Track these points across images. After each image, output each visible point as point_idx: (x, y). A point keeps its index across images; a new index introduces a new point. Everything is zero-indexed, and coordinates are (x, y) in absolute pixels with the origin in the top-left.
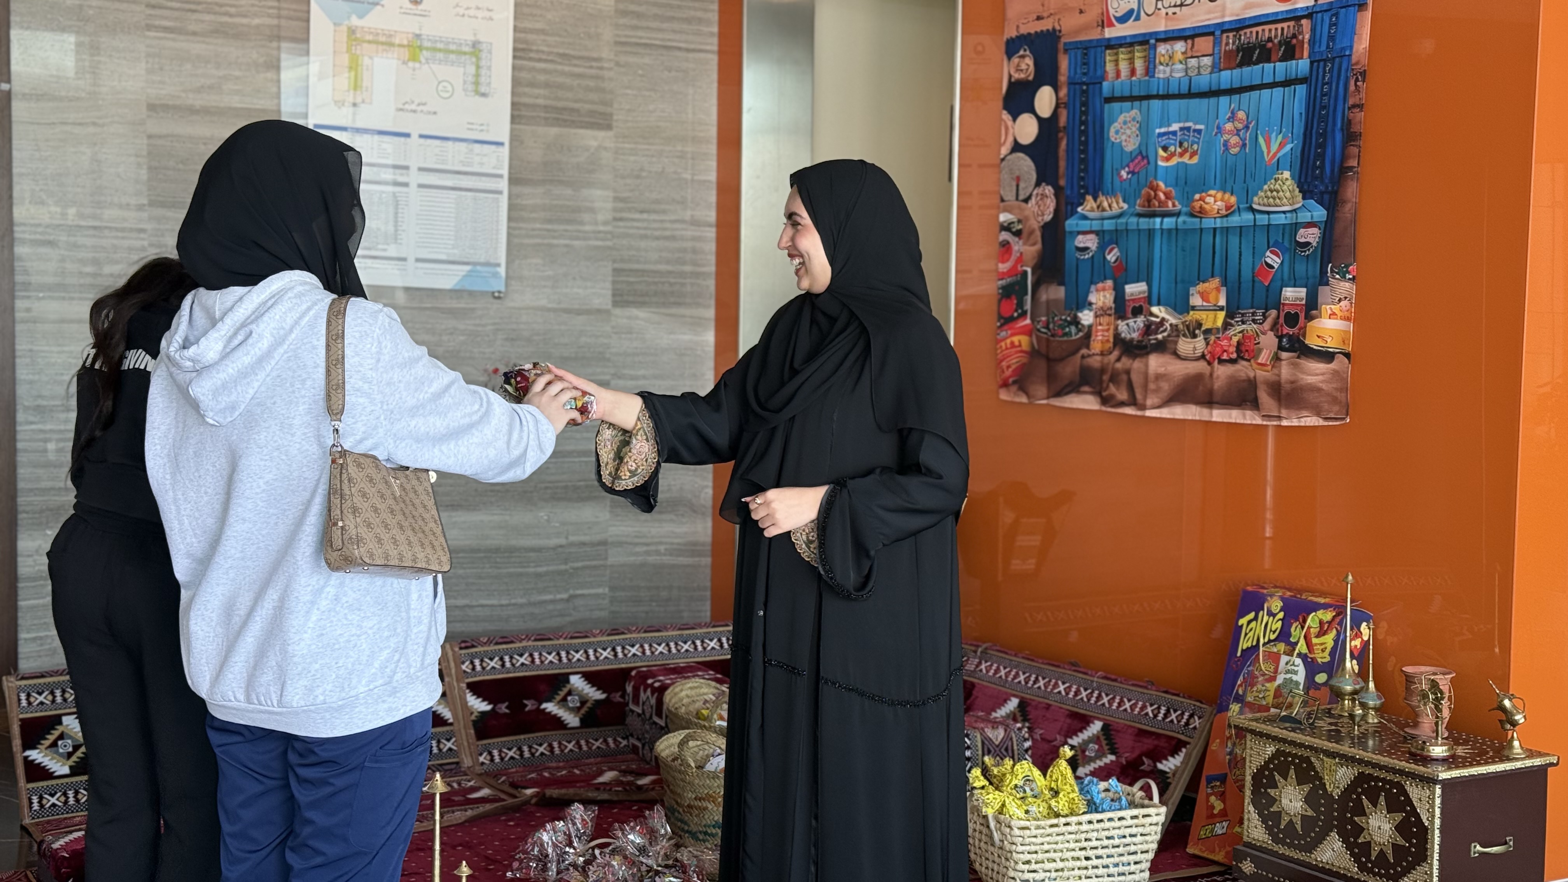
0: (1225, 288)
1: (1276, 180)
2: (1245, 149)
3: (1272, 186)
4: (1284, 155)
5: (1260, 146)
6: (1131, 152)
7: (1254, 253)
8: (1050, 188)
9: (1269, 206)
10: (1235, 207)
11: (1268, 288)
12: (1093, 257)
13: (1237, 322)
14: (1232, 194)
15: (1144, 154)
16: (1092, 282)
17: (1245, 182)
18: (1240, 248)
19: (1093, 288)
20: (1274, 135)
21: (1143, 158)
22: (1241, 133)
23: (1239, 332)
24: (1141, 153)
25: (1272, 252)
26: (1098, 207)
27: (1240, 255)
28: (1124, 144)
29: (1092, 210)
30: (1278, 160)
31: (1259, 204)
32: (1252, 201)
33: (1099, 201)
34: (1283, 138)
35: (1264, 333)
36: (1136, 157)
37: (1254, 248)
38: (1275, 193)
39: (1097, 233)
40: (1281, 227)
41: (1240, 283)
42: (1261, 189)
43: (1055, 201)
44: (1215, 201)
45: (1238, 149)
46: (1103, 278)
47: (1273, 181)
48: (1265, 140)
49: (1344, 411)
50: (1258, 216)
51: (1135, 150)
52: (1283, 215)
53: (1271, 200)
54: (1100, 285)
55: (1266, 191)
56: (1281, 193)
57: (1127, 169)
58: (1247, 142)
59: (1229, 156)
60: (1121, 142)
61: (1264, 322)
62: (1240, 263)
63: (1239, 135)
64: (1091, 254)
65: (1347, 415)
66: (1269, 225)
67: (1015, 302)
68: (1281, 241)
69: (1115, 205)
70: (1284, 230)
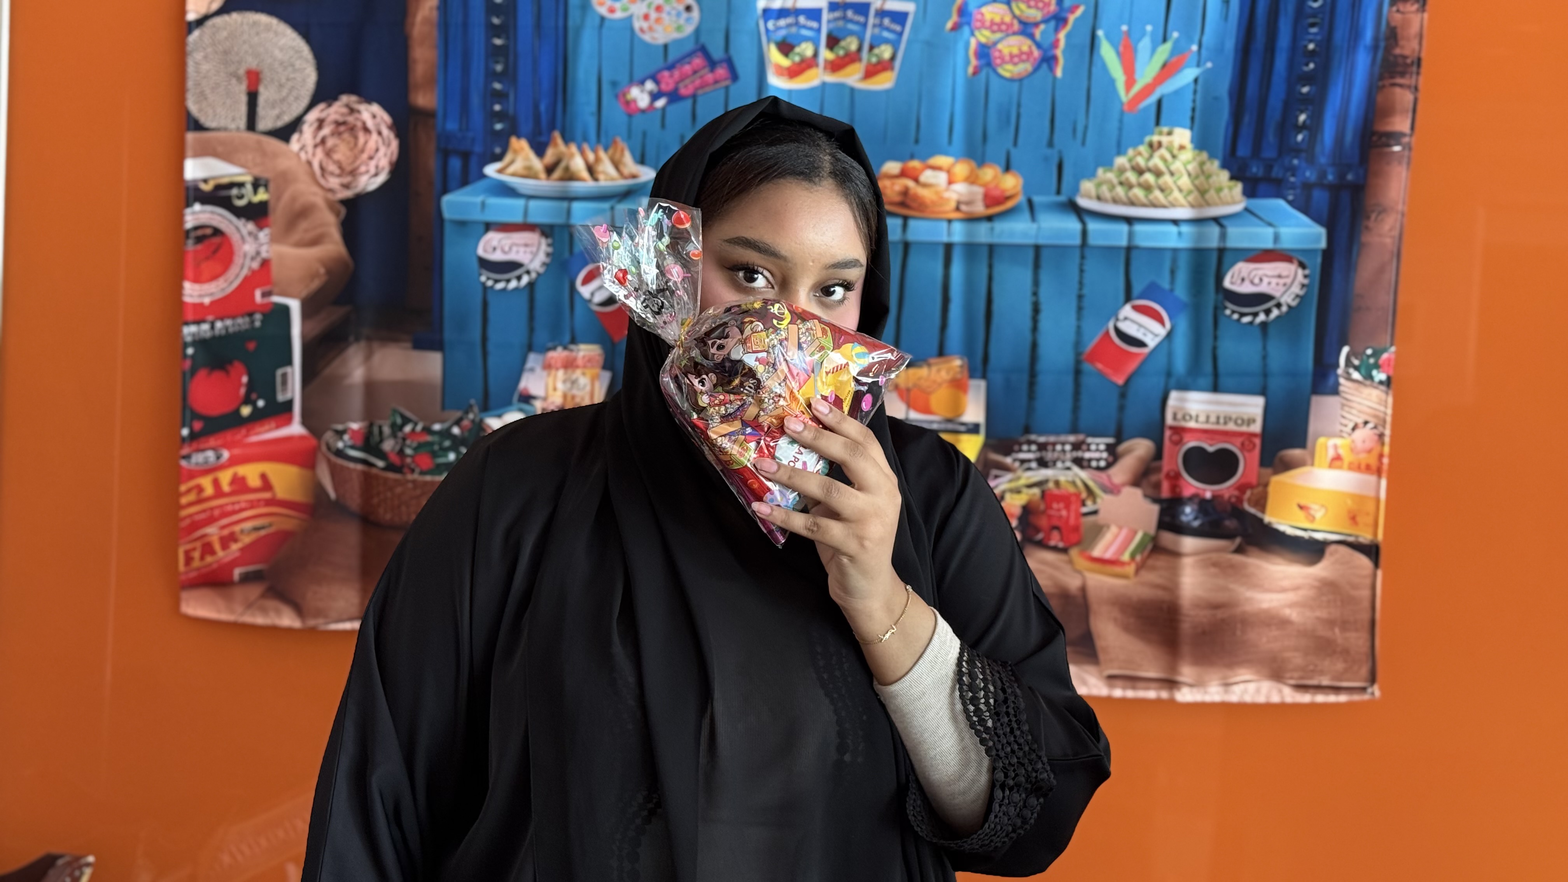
0: (982, 384)
1: (1153, 147)
2: (1052, 70)
3: (1141, 161)
4: (1177, 93)
5: (1104, 67)
6: (666, 47)
7: (1080, 309)
8: (376, 108)
9: (1132, 203)
10: (1021, 199)
11: (1123, 392)
12: (531, 285)
13: (1023, 461)
14: (1007, 168)
15: (717, 53)
16: (530, 348)
17: (1050, 144)
18: (1035, 294)
19: (533, 360)
20: (1144, 45)
21: (712, 64)
22: (1038, 33)
23: (1030, 486)
24: (703, 50)
25: (1137, 308)
26: (550, 170)
27: (1036, 309)
28: (637, 24)
29: (529, 174)
30: (1159, 103)
31: (1099, 198)
32: (1076, 189)
33: (550, 155)
34: (1173, 52)
35: (1112, 490)
36: (681, 60)
37: (1080, 297)
38: (1149, 177)
39: (546, 231)
40: (1168, 256)
41: (1033, 374)
42: (1108, 164)
43: (395, 144)
44: (950, 182)
45: (1025, 67)
46: (567, 338)
47: (1143, 149)
48: (1119, 54)
49: (1364, 671)
50: (1093, 226)
51: (677, 42)
52: (1173, 229)
53: (1138, 193)
54: (558, 354)
55: (1122, 171)
56: (1167, 179)
57: (650, 85)
58: (1059, 52)
59: (994, 82)
60: (630, 19)
61: (1109, 465)
62: (1035, 328)
63: (1031, 37)
64: (525, 280)
65: (1373, 680)
66: (1129, 249)
67: (245, 379)
68: (1166, 284)
69: (606, 167)
70: (1174, 261)
